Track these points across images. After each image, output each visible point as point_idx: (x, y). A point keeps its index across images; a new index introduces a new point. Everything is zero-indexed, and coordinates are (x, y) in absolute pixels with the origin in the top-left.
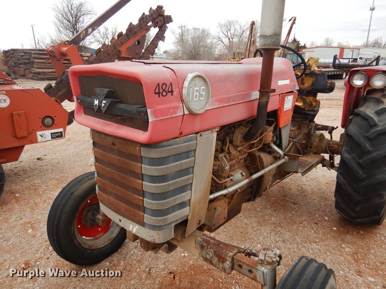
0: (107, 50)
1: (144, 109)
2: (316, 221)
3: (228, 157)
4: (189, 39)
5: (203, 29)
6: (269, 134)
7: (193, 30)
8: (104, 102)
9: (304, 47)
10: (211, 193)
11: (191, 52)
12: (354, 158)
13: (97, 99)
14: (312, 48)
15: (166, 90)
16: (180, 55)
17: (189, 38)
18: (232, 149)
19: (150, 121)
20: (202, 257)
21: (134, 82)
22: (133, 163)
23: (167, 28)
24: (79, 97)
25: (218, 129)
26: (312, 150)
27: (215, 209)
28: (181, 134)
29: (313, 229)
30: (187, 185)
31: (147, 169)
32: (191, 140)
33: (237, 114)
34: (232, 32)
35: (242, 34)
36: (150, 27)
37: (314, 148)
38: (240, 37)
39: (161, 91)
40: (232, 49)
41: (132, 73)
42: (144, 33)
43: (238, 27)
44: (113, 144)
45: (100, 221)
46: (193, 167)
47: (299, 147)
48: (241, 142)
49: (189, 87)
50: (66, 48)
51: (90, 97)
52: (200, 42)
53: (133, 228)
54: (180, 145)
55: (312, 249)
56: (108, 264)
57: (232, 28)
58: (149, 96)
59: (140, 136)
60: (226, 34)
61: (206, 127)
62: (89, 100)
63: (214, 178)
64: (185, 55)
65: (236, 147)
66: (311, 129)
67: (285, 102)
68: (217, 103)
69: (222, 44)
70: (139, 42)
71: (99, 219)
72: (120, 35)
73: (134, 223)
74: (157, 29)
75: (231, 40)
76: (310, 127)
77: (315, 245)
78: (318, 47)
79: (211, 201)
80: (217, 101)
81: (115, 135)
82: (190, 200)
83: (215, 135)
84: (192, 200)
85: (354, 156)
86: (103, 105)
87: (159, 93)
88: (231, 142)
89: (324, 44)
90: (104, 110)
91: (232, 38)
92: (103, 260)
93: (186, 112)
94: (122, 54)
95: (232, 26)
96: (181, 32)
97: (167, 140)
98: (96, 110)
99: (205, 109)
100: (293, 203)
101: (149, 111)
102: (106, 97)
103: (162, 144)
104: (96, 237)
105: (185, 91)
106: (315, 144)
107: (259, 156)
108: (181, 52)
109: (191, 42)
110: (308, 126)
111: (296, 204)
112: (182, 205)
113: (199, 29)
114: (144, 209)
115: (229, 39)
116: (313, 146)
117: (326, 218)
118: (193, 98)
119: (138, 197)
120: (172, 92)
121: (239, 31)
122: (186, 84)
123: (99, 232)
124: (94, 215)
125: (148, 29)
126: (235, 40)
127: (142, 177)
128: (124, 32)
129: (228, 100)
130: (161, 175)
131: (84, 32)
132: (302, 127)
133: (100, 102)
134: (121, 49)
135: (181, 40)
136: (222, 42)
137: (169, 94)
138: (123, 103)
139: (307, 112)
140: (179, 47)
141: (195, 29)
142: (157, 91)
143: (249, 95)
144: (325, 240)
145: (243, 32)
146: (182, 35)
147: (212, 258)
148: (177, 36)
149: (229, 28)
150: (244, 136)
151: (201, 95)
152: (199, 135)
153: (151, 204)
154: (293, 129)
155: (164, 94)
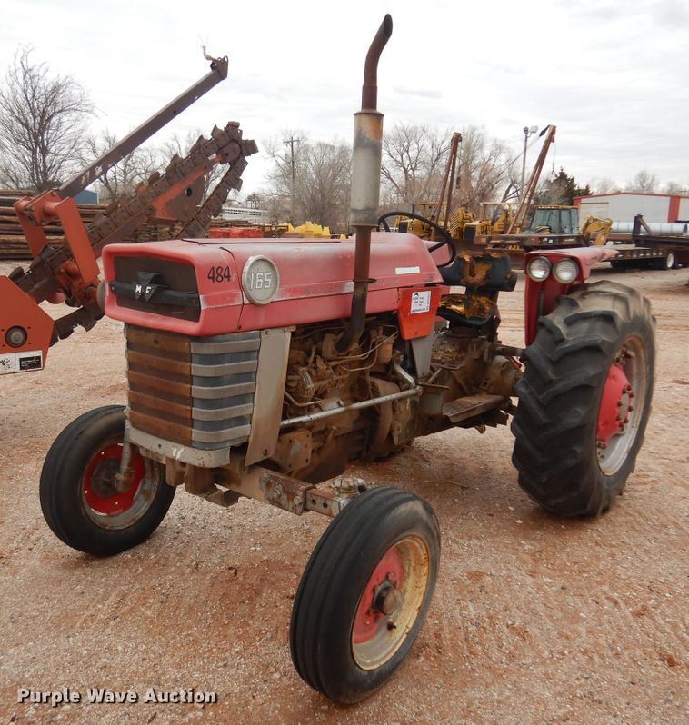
0: (129, 206)
1: (196, 295)
2: (491, 512)
3: (314, 374)
4: (311, 170)
5: (342, 147)
6: (386, 348)
7: (318, 150)
8: (148, 288)
9: (586, 193)
10: (284, 418)
11: (313, 199)
12: (532, 394)
13: (139, 284)
14: (604, 195)
15: (222, 274)
16: (287, 207)
17: (309, 167)
18: (320, 363)
19: (202, 308)
20: (269, 499)
21: (185, 265)
22: (181, 363)
23: (247, 163)
24: (113, 283)
25: (293, 329)
26: (486, 388)
27: (291, 441)
28: (240, 327)
29: (482, 521)
30: (247, 395)
31: (198, 369)
32: (254, 337)
33: (323, 310)
34: (413, 154)
35: (437, 159)
36: (214, 162)
37: (491, 385)
38: (433, 167)
39: (216, 275)
40: (412, 192)
41: (184, 256)
42: (200, 174)
43: (427, 144)
44: (156, 342)
45: (121, 483)
46: (256, 372)
47: (461, 382)
48: (333, 353)
49: (249, 273)
50: (56, 204)
51: (129, 283)
52: (334, 178)
53: (176, 453)
54: (239, 343)
55: (469, 546)
56: (129, 556)
57: (414, 146)
58: (202, 281)
59: (191, 327)
60: (399, 158)
61: (275, 323)
62: (127, 286)
63: (288, 395)
64: (299, 207)
65: (326, 361)
66: (483, 352)
67: (413, 301)
68: (288, 294)
69: (389, 181)
70: (190, 192)
71: (118, 481)
72: (155, 177)
73: (178, 445)
74: (227, 167)
75: (410, 172)
76: (482, 349)
77: (476, 541)
78: (619, 193)
79: (285, 430)
80: (289, 290)
81: (160, 327)
82: (251, 415)
83: (288, 336)
84: (254, 415)
85: (533, 389)
86: (148, 292)
87: (213, 278)
88: (319, 353)
89: (636, 186)
90: (148, 298)
91: (413, 170)
92: (121, 552)
93: (246, 302)
94: (158, 213)
95: (413, 142)
96: (290, 153)
97: (223, 334)
98: (137, 297)
99: (271, 300)
100: (462, 488)
101: (201, 297)
102: (151, 283)
103: (216, 338)
104: (111, 514)
105: (245, 277)
106: (493, 378)
107: (373, 383)
108: (288, 199)
109: (314, 177)
110: (478, 347)
111: (467, 488)
112: (241, 420)
113: (332, 148)
114: (191, 422)
115: (406, 171)
116: (489, 382)
117: (511, 508)
118: (254, 285)
119: (185, 407)
120: (229, 277)
121: (429, 153)
122: (246, 268)
123: (116, 508)
124: (111, 476)
125: (209, 167)
126: (421, 172)
127: (190, 379)
128: (162, 172)
129: (305, 290)
130: (214, 375)
131: (88, 173)
132: (470, 349)
133: (143, 288)
134: (154, 204)
135: (291, 171)
136: (389, 178)
137: (226, 280)
138: (172, 290)
139: (469, 321)
140: (285, 188)
141: (324, 147)
142: (211, 275)
143: (341, 286)
144: (497, 536)
145: (439, 154)
146: (292, 160)
147: (280, 496)
148: (281, 162)
149: (406, 144)
150: (337, 344)
151: (265, 282)
152: (264, 331)
153: (201, 413)
154: (450, 350)
155: (220, 278)
